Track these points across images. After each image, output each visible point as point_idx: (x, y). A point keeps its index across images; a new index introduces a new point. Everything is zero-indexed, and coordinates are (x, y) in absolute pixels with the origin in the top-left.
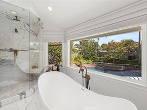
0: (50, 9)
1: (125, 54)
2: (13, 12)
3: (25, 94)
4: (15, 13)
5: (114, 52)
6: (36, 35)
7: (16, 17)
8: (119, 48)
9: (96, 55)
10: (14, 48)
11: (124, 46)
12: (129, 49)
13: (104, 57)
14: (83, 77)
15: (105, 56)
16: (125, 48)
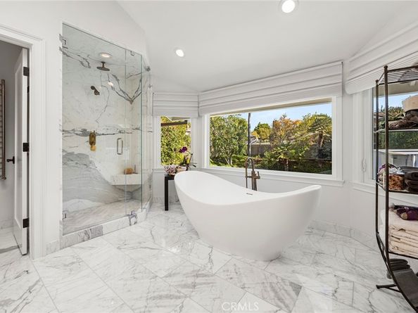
0: (180, 53)
1: (312, 148)
2: (104, 56)
3: (135, 216)
4: (108, 56)
5: (288, 145)
6: (132, 101)
7: (103, 63)
8: (299, 134)
9: (244, 151)
10: (90, 130)
11: (309, 131)
12: (321, 136)
13: (262, 156)
14: (247, 177)
15: (266, 154)
16: (311, 134)
